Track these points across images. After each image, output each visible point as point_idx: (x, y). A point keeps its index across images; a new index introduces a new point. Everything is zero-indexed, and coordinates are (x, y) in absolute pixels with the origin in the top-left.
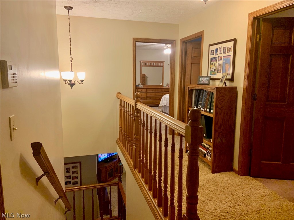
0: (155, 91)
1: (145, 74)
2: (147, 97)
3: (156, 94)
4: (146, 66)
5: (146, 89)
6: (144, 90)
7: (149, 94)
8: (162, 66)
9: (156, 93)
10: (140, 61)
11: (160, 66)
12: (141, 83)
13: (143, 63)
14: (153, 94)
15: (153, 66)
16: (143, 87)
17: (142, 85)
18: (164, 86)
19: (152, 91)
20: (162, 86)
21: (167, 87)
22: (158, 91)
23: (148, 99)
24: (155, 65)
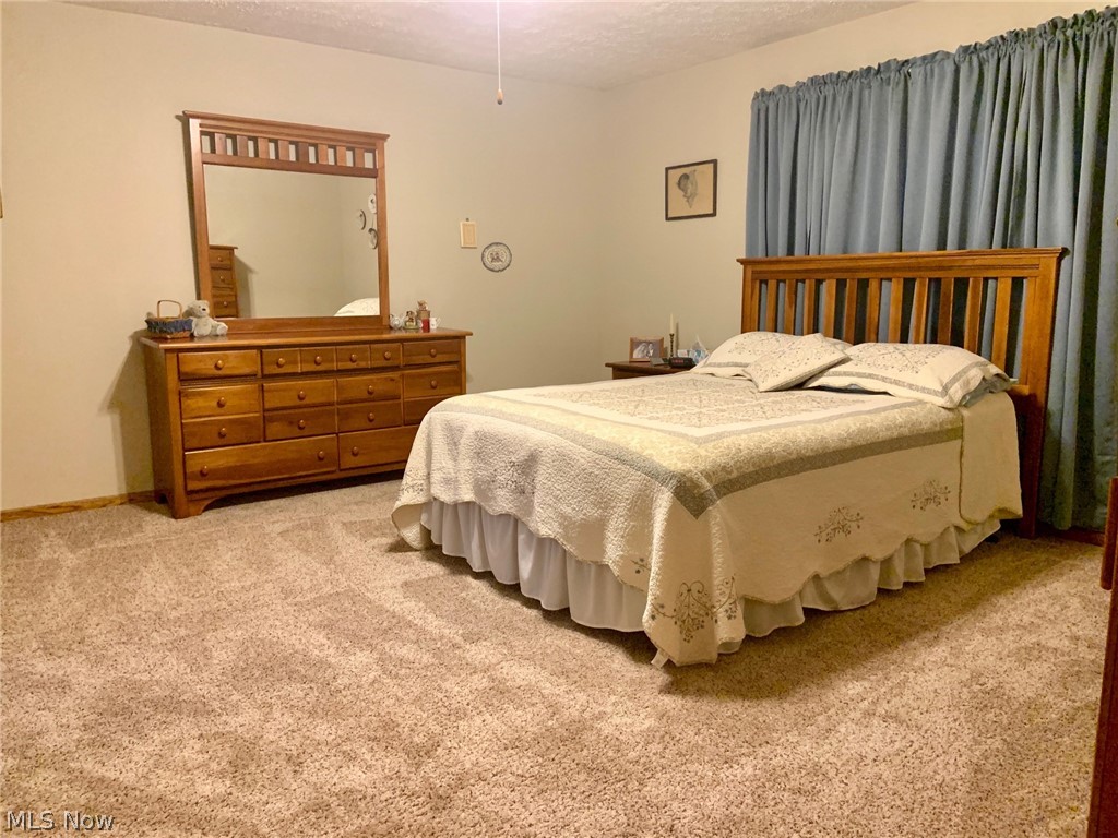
0: (335, 366)
1: (231, 249)
2: (268, 416)
3: (340, 389)
4: (237, 160)
5: (260, 348)
6: (234, 363)
7: (282, 394)
8: (373, 173)
9: (344, 380)
10: (185, 119)
11: (358, 172)
12: (204, 304)
13: (212, 136)
14: (318, 390)
15: (301, 166)
16: (229, 335)
17: (216, 315)
18: (398, 319)
19: (312, 367)
20: (379, 322)
21: (421, 334)
22: (363, 364)
23: (274, 429)
24: (312, 160)
